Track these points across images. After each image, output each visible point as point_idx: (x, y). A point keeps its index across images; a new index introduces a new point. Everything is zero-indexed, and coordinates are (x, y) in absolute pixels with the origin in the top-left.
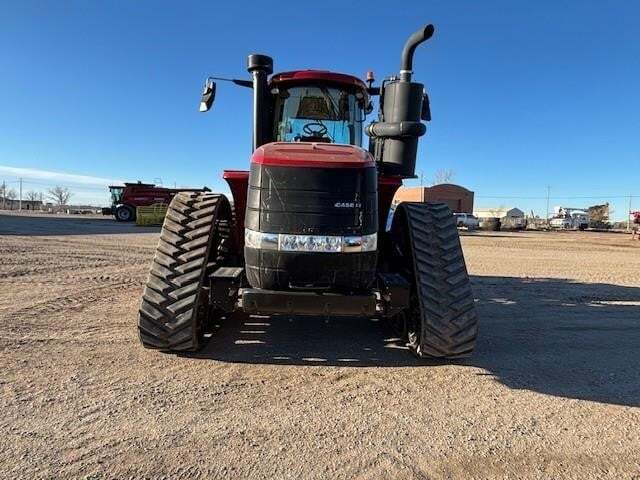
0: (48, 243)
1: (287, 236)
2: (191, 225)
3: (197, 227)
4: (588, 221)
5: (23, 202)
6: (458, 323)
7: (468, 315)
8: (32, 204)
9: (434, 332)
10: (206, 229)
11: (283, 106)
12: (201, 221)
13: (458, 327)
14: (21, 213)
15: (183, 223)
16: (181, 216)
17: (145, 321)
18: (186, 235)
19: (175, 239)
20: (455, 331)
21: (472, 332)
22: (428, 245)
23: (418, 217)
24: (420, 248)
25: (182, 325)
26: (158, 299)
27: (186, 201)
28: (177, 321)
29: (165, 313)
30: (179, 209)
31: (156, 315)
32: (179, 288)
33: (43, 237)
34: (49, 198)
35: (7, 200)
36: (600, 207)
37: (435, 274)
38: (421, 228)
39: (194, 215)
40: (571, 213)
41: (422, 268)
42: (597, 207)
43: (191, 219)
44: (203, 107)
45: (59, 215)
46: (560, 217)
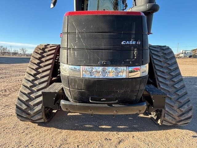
0: (13, 66)
1: (86, 67)
2: (43, 59)
3: (46, 61)
4: (192, 54)
5: (12, 53)
6: (182, 110)
7: (188, 106)
8: (15, 54)
9: (169, 114)
10: (51, 61)
11: (87, 4)
12: (48, 58)
13: (182, 111)
14: (12, 56)
15: (39, 59)
16: (39, 55)
17: (19, 110)
18: (41, 65)
19: (35, 67)
20: (180, 113)
21: (190, 114)
22: (162, 67)
23: (156, 53)
24: (158, 69)
25: (37, 112)
26: (25, 98)
27: (41, 48)
28: (34, 110)
29: (28, 106)
30: (38, 52)
31: (24, 107)
32: (36, 92)
33: (12, 64)
34: (20, 52)
35: (7, 52)
36: (195, 50)
37: (168, 83)
38: (158, 59)
39: (45, 54)
40: (186, 52)
41: (160, 79)
42: (194, 50)
43: (43, 57)
44: (52, 6)
45: (23, 57)
46: (183, 53)
